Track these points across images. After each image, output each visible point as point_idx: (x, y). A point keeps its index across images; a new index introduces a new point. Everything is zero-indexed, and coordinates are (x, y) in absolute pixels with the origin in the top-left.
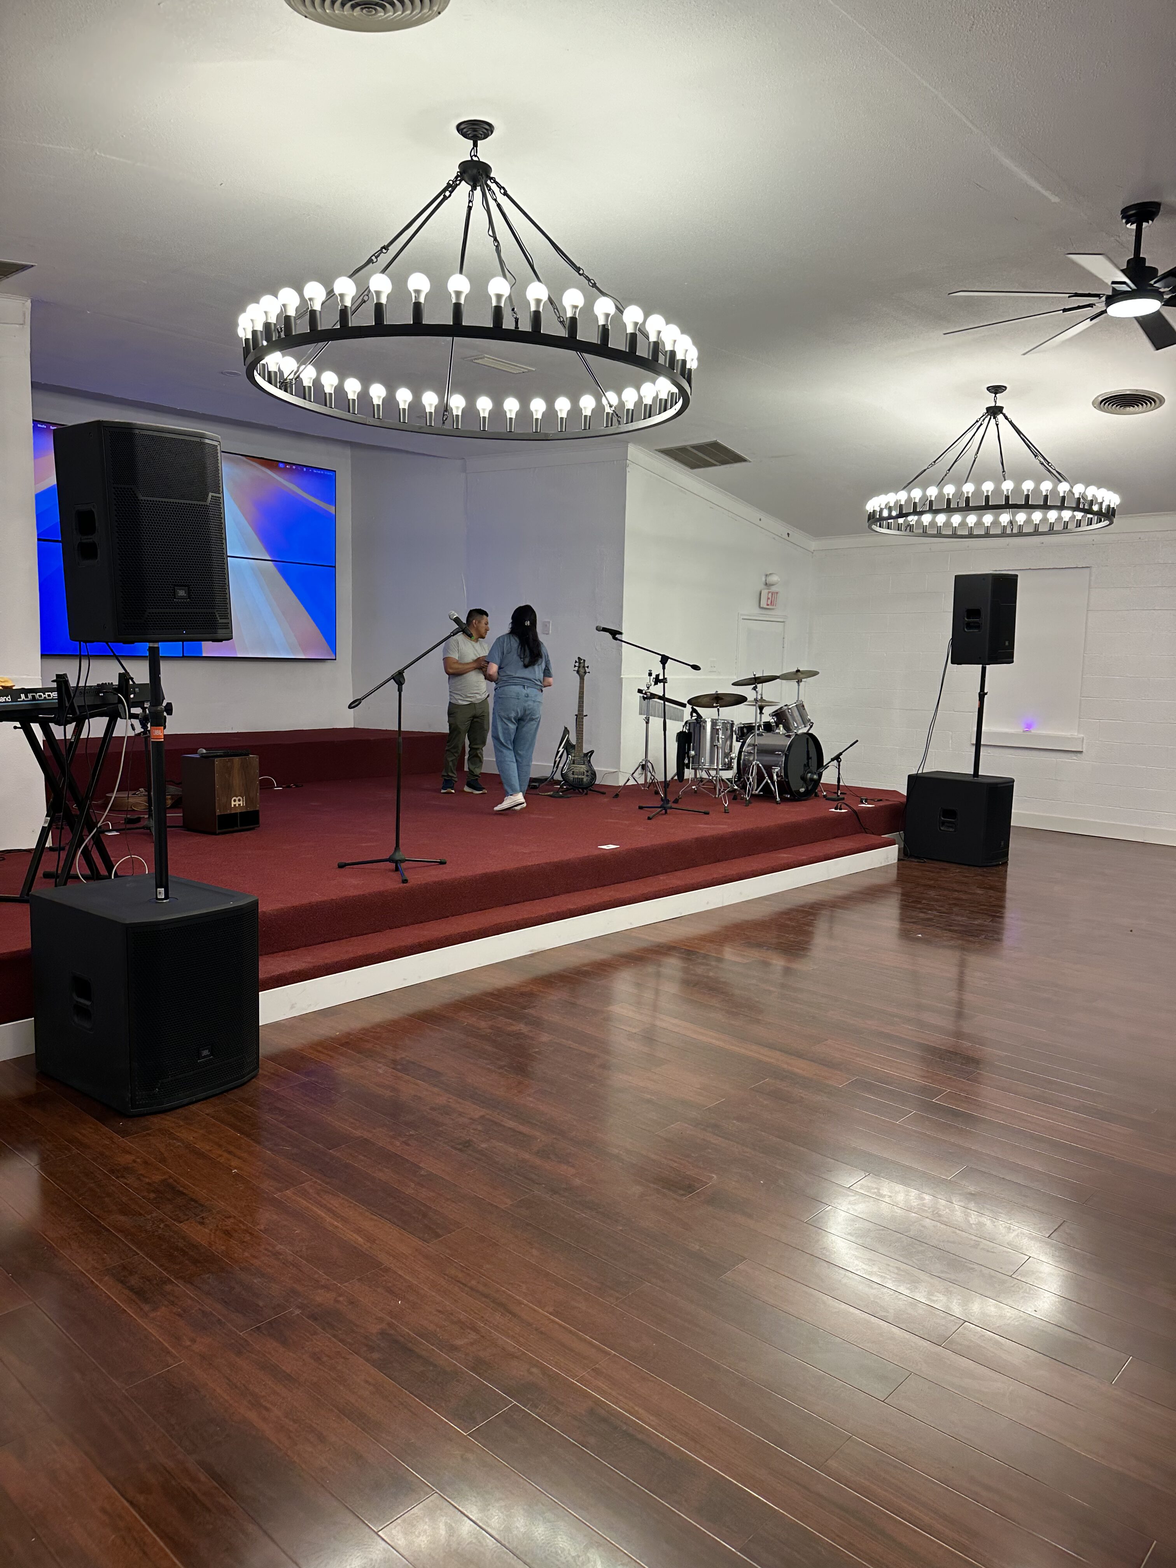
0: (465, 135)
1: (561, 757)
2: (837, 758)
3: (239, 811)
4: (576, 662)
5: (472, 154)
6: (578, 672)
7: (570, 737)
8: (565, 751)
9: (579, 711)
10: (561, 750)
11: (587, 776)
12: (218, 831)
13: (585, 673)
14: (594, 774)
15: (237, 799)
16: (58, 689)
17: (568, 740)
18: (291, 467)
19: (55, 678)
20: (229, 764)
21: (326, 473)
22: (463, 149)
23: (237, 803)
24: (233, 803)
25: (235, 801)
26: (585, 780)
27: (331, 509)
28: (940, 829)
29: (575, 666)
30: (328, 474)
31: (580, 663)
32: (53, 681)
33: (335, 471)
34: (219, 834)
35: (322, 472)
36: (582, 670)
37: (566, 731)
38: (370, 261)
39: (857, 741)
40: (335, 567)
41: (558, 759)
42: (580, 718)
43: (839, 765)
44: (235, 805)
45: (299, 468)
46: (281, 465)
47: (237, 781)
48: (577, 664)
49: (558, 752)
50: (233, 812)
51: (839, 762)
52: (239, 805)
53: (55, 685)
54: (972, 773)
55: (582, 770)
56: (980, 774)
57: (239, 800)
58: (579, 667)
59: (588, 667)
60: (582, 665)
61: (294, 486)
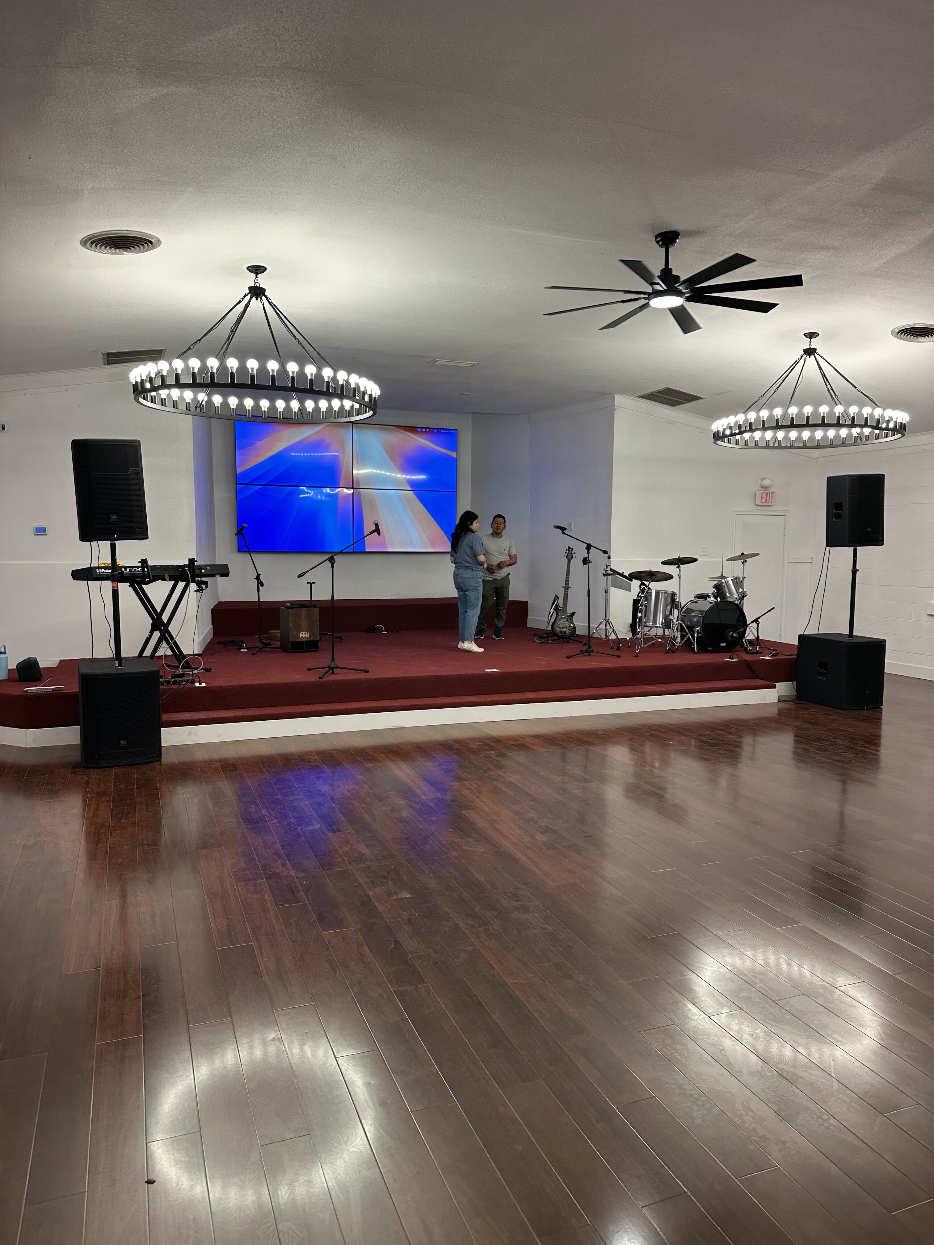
0: (251, 272)
1: (551, 616)
2: (756, 621)
3: (305, 640)
4: (567, 550)
5: (256, 281)
6: (567, 557)
7: (559, 602)
8: (555, 612)
9: (566, 584)
10: (552, 611)
11: (569, 629)
12: (291, 651)
13: (572, 557)
14: (574, 629)
15: (304, 633)
16: (142, 567)
17: (556, 606)
18: (426, 430)
19: (140, 561)
20: (299, 612)
21: (450, 432)
22: (250, 280)
23: (304, 635)
24: (301, 635)
25: (302, 634)
26: (567, 632)
27: (454, 455)
28: (817, 678)
29: (566, 553)
30: (452, 432)
31: (569, 551)
32: (139, 562)
33: (457, 430)
34: (291, 653)
35: (448, 431)
36: (570, 556)
37: (557, 597)
38: (189, 348)
39: (774, 608)
40: (456, 492)
41: (550, 618)
42: (567, 588)
43: (758, 627)
44: (302, 637)
45: (431, 430)
46: (419, 429)
47: (304, 622)
48: (567, 552)
49: (550, 612)
50: (301, 640)
51: (758, 624)
52: (305, 636)
53: (140, 564)
54: (848, 633)
55: (566, 625)
56: (854, 634)
57: (305, 634)
58: (568, 553)
59: (575, 553)
60: (570, 552)
61: (429, 442)
